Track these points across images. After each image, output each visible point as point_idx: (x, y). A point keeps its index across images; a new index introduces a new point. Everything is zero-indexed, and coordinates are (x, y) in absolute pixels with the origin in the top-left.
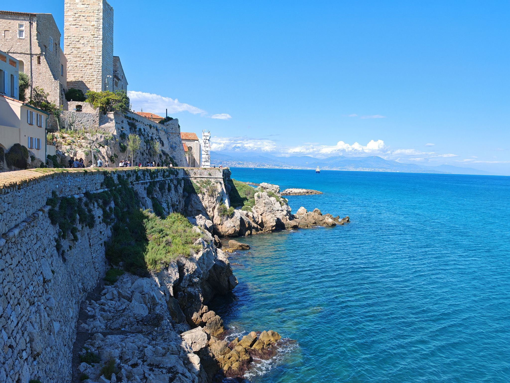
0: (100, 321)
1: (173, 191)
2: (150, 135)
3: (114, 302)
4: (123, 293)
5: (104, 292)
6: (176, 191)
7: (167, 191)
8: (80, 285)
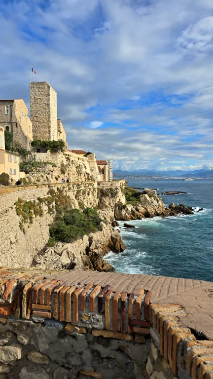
1: (91, 195)
2: (78, 164)
3: (52, 256)
4: (57, 252)
5: (47, 250)
6: (93, 195)
7: (87, 195)
8: (34, 247)
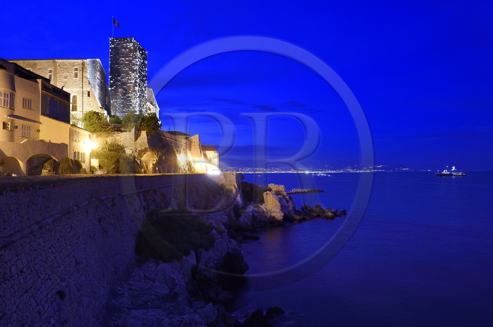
0: (127, 298)
3: (140, 283)
4: (149, 276)
5: (133, 274)
8: (112, 268)
